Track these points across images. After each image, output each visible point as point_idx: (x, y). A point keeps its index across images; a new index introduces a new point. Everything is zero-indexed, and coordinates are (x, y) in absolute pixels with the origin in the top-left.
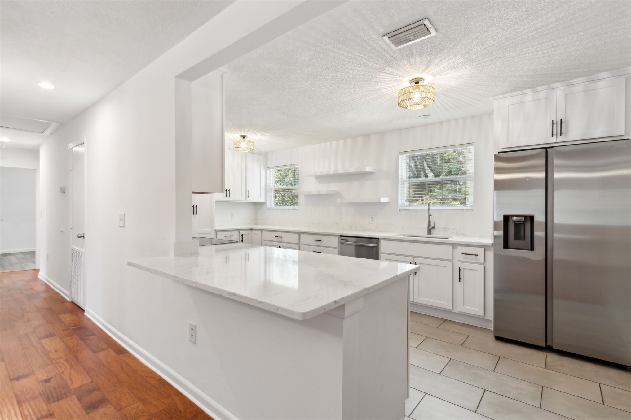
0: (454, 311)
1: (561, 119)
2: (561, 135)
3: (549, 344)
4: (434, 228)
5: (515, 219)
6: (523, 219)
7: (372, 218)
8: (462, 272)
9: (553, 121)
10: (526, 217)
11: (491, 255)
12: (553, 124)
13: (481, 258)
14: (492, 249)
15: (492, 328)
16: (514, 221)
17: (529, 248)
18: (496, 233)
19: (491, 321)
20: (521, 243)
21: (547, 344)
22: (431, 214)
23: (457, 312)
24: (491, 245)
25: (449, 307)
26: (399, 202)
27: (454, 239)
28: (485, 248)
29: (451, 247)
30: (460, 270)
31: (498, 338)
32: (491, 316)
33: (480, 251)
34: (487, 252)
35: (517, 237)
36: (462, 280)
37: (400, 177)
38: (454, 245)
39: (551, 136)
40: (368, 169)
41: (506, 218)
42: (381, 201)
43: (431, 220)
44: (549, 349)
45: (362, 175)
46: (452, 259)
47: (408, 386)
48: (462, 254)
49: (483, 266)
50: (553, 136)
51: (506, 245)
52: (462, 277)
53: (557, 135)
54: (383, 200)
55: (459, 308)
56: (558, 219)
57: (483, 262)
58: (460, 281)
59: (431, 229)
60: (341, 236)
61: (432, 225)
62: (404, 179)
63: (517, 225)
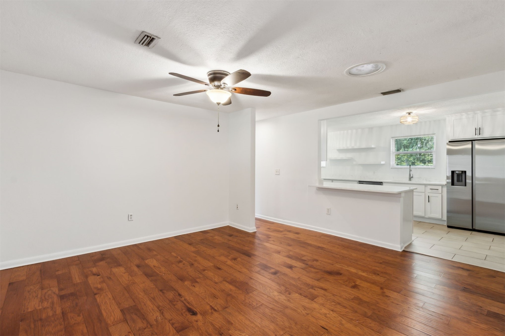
0: (426, 217)
1: (480, 128)
2: (480, 135)
3: (474, 228)
4: (412, 177)
5: (457, 172)
6: (461, 172)
7: (374, 172)
8: (430, 198)
9: (476, 128)
10: (462, 172)
11: (445, 189)
12: (476, 129)
13: (440, 191)
14: (446, 186)
15: (446, 224)
16: (457, 173)
17: (464, 185)
18: (448, 181)
19: (445, 220)
20: (460, 183)
21: (473, 228)
22: (412, 170)
23: (427, 217)
24: (445, 185)
25: (423, 215)
26: (391, 164)
27: (425, 182)
28: (442, 186)
29: (424, 186)
30: (429, 197)
31: (449, 227)
32: (445, 218)
33: (440, 188)
34: (442, 188)
35: (458, 181)
36: (430, 202)
37: (391, 150)
38: (426, 185)
39: (475, 135)
40: (373, 146)
41: (453, 172)
42: (382, 163)
43: (411, 173)
44: (473, 230)
45: (368, 149)
46: (424, 192)
47: (412, 236)
48: (430, 189)
49: (441, 195)
50: (476, 135)
51: (453, 184)
52: (430, 200)
53: (478, 135)
54: (383, 163)
55: (429, 215)
56: (478, 174)
57: (441, 193)
58: (429, 202)
59: (411, 178)
60: (359, 181)
61: (411, 176)
62: (394, 152)
63: (458, 175)
